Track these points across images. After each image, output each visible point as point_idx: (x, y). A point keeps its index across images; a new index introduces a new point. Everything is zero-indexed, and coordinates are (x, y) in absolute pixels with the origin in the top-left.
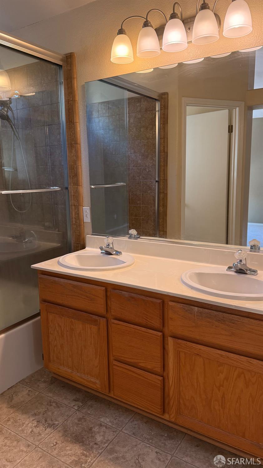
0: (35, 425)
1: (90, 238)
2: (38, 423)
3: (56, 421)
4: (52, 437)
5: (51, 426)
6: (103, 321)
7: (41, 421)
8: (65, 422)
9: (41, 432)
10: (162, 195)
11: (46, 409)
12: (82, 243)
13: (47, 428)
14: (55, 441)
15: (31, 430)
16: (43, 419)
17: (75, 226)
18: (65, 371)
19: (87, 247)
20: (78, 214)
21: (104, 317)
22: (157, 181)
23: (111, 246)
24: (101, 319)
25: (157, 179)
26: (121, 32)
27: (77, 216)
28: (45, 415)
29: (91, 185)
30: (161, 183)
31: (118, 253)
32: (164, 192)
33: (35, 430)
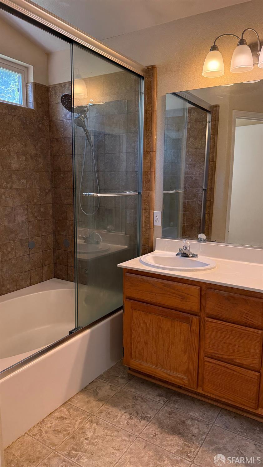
0: (129, 417)
1: (159, 241)
2: (131, 416)
3: (147, 414)
4: (149, 429)
5: (145, 418)
6: (195, 319)
7: (133, 414)
8: (156, 415)
9: (136, 423)
10: (208, 204)
11: (134, 403)
12: (150, 246)
13: (142, 420)
14: (153, 432)
15: (126, 421)
16: (134, 411)
17: (144, 230)
18: (147, 367)
19: (157, 249)
20: (149, 218)
21: (196, 315)
22: (204, 190)
23: (188, 248)
24: (194, 317)
25: (204, 188)
26: (214, 48)
27: (147, 219)
28: (135, 408)
29: (164, 191)
30: (208, 191)
31: (195, 256)
32: (210, 201)
33: (130, 421)
